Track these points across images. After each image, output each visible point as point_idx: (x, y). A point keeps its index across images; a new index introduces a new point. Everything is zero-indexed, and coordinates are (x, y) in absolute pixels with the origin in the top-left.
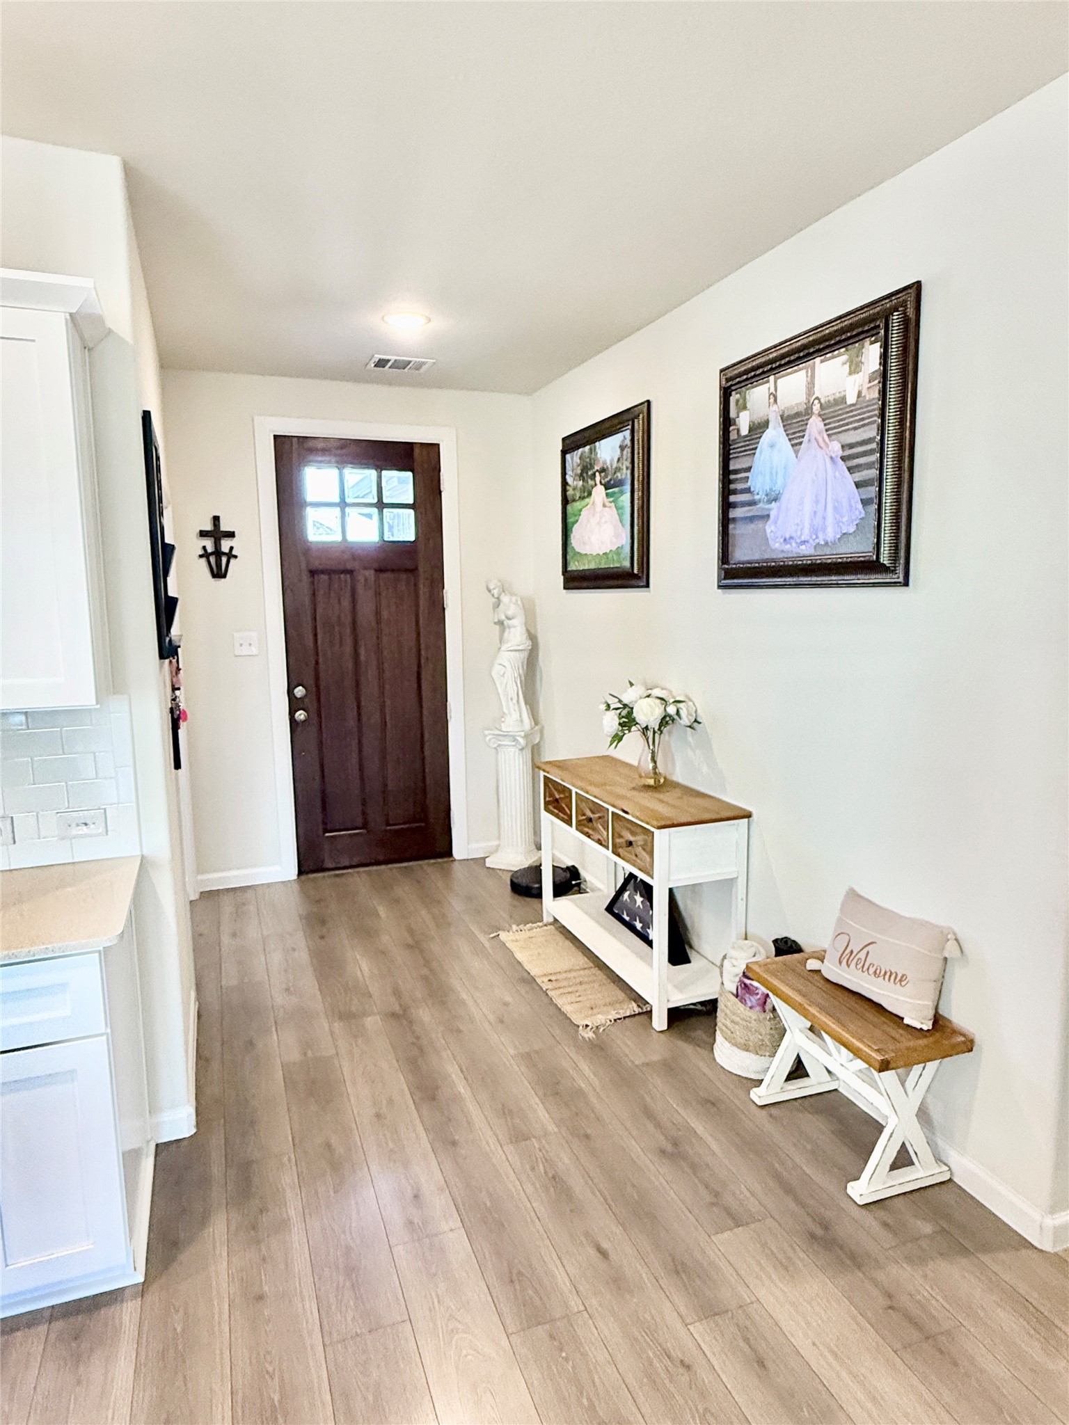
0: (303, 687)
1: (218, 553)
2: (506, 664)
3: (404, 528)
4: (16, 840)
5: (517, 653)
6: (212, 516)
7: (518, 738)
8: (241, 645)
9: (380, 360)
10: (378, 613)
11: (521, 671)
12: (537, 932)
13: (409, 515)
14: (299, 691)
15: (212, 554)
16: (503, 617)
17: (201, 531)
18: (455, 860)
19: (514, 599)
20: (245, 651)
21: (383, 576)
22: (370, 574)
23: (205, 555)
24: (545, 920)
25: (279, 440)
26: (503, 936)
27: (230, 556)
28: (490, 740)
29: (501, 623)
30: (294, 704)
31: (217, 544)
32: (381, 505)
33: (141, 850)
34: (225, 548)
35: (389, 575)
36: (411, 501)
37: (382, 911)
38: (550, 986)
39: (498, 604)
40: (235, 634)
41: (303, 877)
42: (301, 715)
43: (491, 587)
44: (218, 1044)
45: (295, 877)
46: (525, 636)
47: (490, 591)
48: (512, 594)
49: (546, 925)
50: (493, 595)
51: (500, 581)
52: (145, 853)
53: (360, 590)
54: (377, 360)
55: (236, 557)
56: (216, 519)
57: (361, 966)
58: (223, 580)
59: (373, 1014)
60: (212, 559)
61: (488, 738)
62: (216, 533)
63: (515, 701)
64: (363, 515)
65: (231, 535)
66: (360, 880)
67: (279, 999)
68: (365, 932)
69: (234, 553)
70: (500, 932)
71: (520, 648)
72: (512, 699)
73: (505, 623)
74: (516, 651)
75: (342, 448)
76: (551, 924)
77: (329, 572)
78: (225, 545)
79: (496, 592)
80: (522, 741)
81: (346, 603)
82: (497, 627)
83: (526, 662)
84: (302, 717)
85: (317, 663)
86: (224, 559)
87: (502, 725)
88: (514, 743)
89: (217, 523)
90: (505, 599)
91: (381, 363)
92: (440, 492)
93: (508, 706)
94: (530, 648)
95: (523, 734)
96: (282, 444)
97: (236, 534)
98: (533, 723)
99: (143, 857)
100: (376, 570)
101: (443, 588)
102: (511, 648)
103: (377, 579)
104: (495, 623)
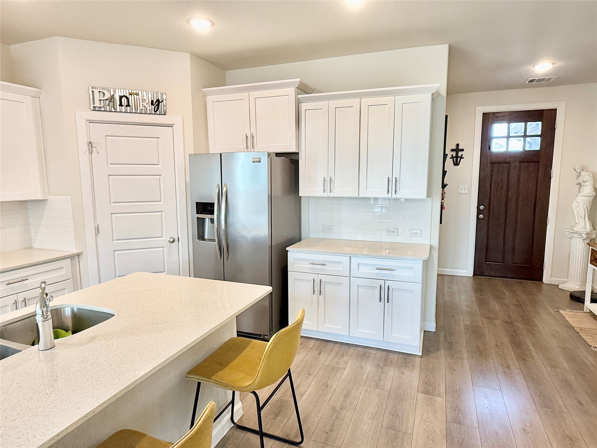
0: (483, 206)
1: (457, 157)
2: (580, 202)
3: (535, 145)
4: (399, 235)
5: (587, 198)
6: (456, 144)
7: (583, 235)
8: (462, 189)
9: (531, 80)
10: (519, 179)
11: (588, 206)
12: (579, 314)
13: (539, 139)
14: (482, 207)
15: (455, 157)
16: (581, 181)
17: (452, 149)
18: (543, 283)
19: (588, 173)
20: (463, 191)
21: (523, 164)
22: (517, 164)
23: (452, 157)
24: (585, 311)
25: (484, 115)
26: (561, 311)
27: (461, 157)
28: (567, 234)
29: (579, 184)
30: (479, 212)
31: (457, 154)
32: (525, 136)
33: (430, 243)
34: (460, 155)
35: (526, 164)
36: (540, 133)
37: (506, 293)
38: (580, 331)
39: (579, 176)
40: (460, 185)
41: (475, 277)
42: (481, 216)
43: (576, 168)
44: (443, 313)
45: (472, 276)
46: (593, 189)
47: (575, 170)
48: (587, 171)
49: (585, 313)
50: (577, 172)
51: (581, 165)
52: (431, 244)
53: (512, 171)
54: (530, 80)
55: (463, 158)
56: (458, 145)
57: (495, 306)
58: (458, 166)
59: (498, 319)
60: (455, 159)
61: (566, 233)
62: (457, 149)
63: (583, 218)
64: (517, 140)
65: (463, 150)
66: (498, 282)
67: (464, 308)
68: (499, 298)
69: (463, 157)
70: (560, 310)
71: (589, 195)
72: (581, 217)
73: (582, 184)
74: (586, 196)
75: (509, 115)
76: (587, 313)
77: (498, 163)
78: (460, 154)
79: (578, 171)
80: (584, 236)
81: (505, 175)
82: (578, 186)
83: (591, 201)
84: (482, 217)
85: (490, 197)
86: (459, 159)
87: (575, 228)
88: (580, 237)
89: (458, 146)
90: (583, 173)
91: (532, 81)
92: (555, 129)
93: (579, 221)
94: (595, 195)
95: (585, 233)
96: (486, 116)
97: (464, 150)
98: (592, 229)
99: (431, 245)
100: (520, 162)
101: (552, 169)
102: (584, 195)
103: (520, 166)
104: (577, 184)
